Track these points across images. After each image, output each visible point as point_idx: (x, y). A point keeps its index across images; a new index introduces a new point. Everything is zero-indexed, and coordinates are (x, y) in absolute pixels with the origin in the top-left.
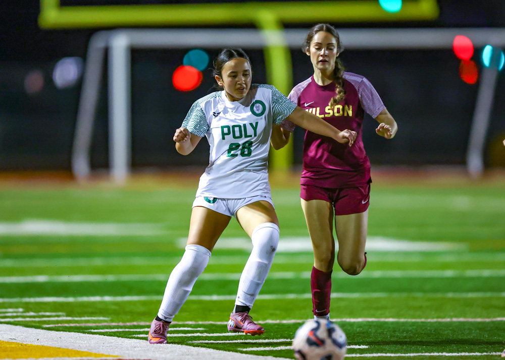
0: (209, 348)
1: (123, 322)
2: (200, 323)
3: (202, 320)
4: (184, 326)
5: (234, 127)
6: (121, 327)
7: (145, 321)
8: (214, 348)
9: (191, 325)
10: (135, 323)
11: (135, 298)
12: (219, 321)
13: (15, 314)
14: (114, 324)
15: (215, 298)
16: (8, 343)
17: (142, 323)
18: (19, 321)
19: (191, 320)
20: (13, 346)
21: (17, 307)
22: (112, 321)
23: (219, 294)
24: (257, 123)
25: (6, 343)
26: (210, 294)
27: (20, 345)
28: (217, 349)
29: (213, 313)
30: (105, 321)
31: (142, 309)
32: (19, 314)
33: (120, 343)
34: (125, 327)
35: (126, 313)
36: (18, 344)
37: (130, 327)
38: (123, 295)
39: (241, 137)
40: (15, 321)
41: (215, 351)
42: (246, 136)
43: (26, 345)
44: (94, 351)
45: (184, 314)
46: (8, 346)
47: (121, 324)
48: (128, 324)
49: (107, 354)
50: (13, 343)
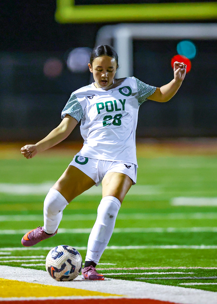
0: (198, 289)
1: (127, 267)
2: (191, 268)
3: (192, 266)
4: (177, 270)
5: (106, 103)
6: (125, 271)
7: (145, 266)
8: (202, 289)
9: (183, 269)
10: (137, 268)
11: (137, 247)
12: (206, 267)
13: (37, 260)
14: (119, 269)
15: (203, 247)
16: (32, 284)
17: (142, 268)
18: (40, 266)
19: (183, 266)
20: (36, 287)
21: (40, 255)
22: (117, 266)
23: (206, 244)
24: (125, 100)
25: (30, 284)
26: (199, 244)
27: (42, 286)
28: (205, 289)
29: (202, 260)
30: (112, 266)
31: (142, 256)
32: (41, 260)
33: (124, 285)
34: (129, 271)
35: (129, 259)
36: (40, 285)
37: (133, 271)
38: (127, 245)
39: (112, 110)
40: (37, 266)
41: (203, 291)
42: (117, 110)
43: (46, 286)
44: (103, 291)
45: (177, 261)
46: (32, 287)
47: (125, 269)
48: (131, 269)
49: (113, 293)
50: (36, 284)
